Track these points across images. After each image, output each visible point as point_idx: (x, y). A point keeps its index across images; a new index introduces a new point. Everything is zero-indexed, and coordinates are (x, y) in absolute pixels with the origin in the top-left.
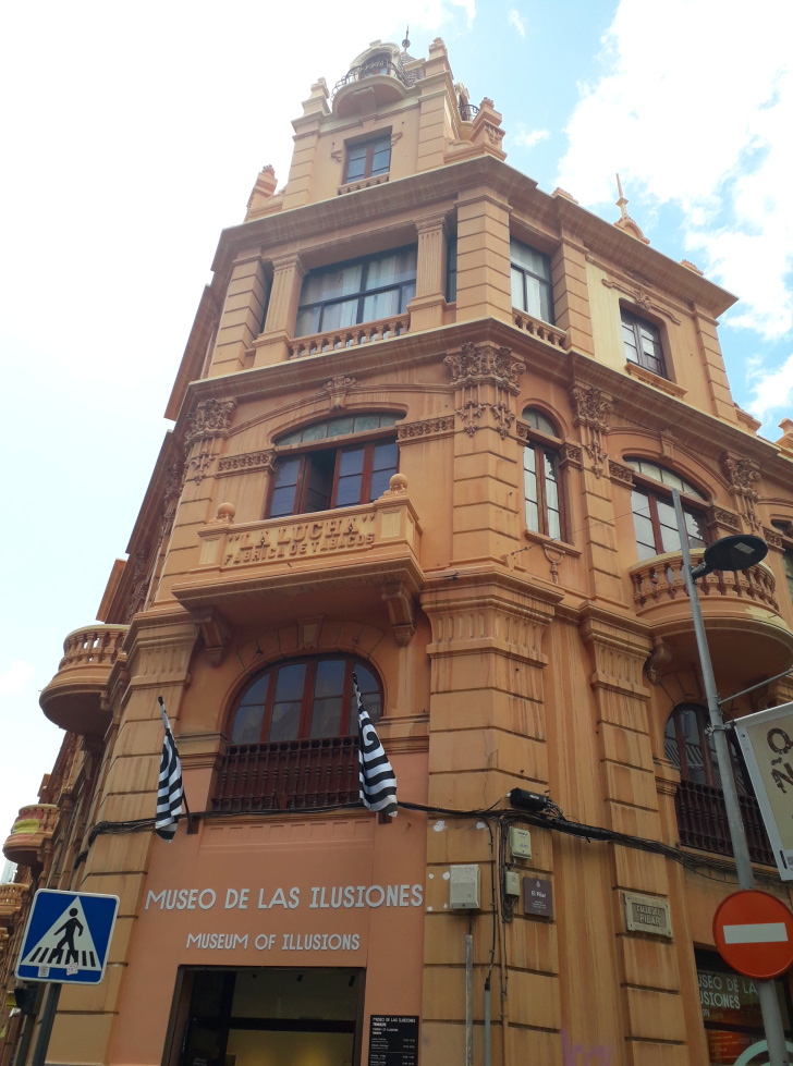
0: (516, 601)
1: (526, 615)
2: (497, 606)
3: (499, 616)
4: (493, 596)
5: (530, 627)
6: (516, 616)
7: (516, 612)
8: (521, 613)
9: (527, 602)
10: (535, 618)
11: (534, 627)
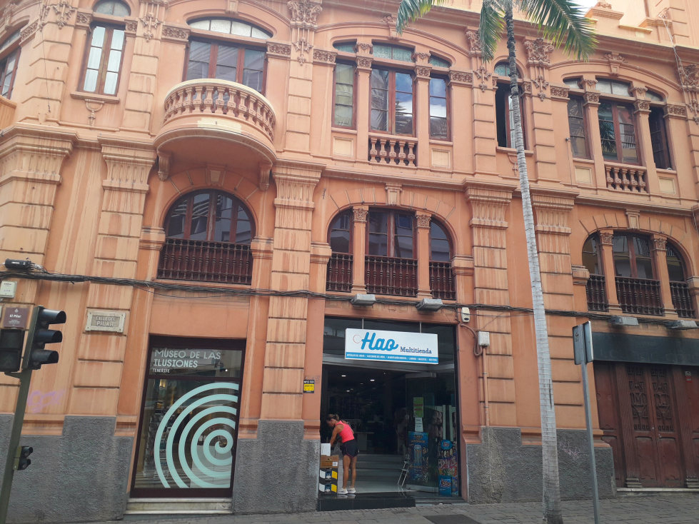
0: (36, 144)
1: (46, 151)
2: (21, 149)
3: (25, 155)
4: (18, 144)
5: (52, 159)
6: (38, 153)
7: (38, 151)
8: (42, 151)
9: (47, 143)
10: (53, 152)
11: (55, 159)
